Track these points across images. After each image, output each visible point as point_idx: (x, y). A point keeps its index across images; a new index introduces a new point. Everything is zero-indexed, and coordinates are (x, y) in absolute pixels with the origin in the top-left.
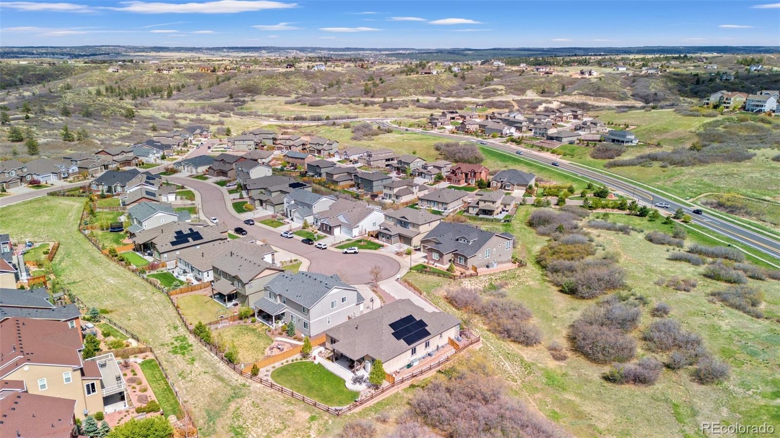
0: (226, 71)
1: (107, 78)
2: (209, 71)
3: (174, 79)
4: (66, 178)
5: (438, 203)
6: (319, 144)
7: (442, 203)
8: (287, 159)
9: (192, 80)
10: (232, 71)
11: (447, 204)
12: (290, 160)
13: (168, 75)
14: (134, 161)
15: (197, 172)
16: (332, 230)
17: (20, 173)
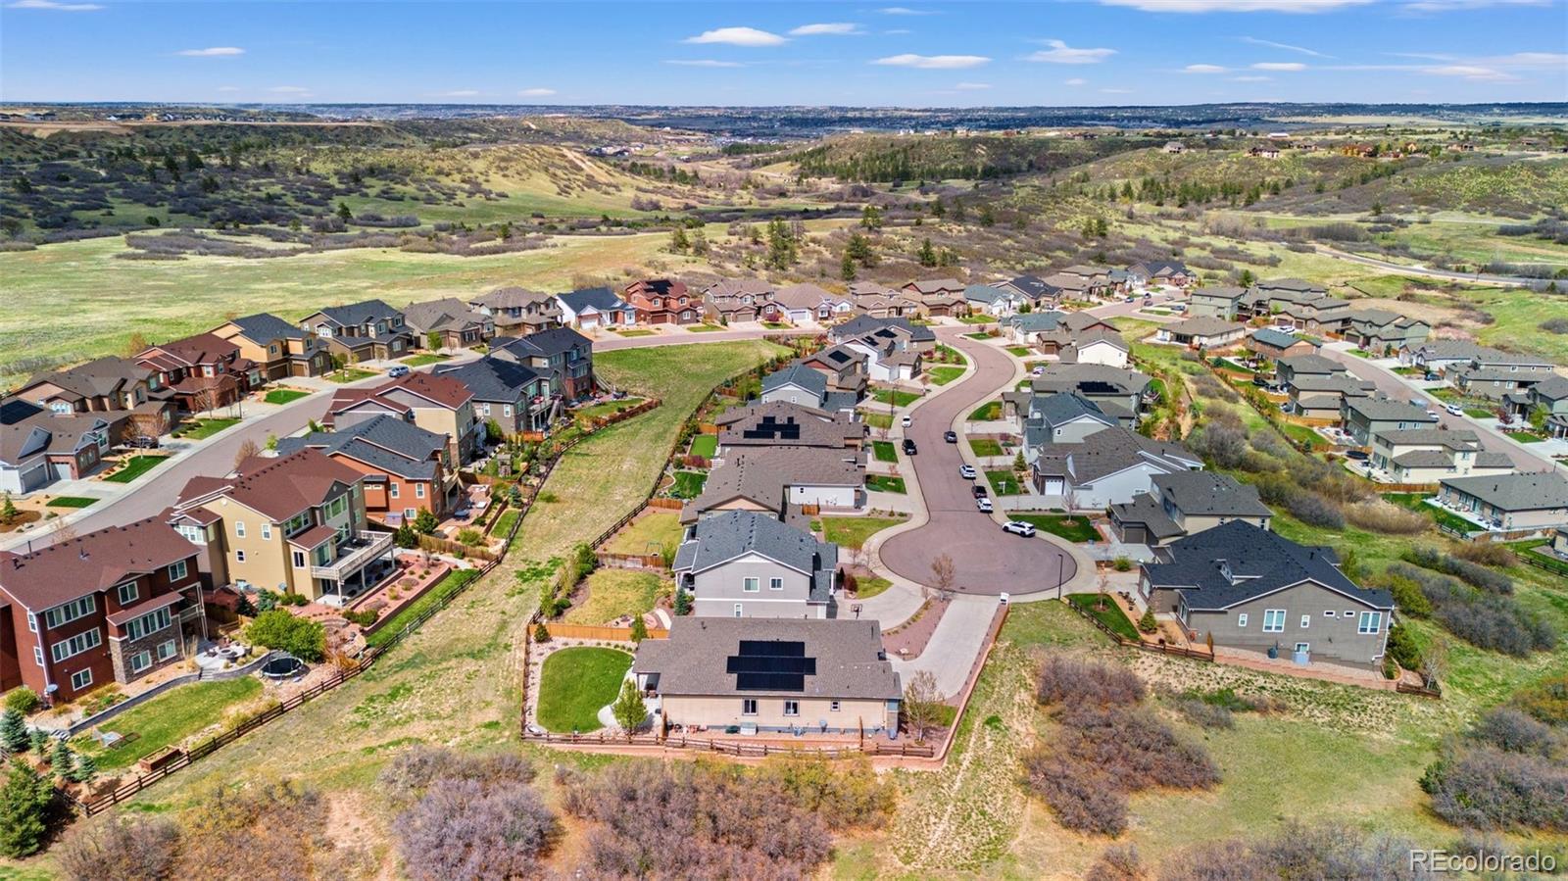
0: (1401, 155)
1: (1156, 163)
2: (1362, 154)
3: (1278, 169)
4: (826, 319)
5: (1485, 504)
6: (1372, 324)
7: (1494, 508)
8: (1252, 345)
9: (1317, 173)
10: (1417, 155)
11: (1503, 511)
12: (1258, 347)
13: (1269, 160)
14: (955, 308)
15: (1026, 340)
16: (1044, 483)
17: (760, 301)
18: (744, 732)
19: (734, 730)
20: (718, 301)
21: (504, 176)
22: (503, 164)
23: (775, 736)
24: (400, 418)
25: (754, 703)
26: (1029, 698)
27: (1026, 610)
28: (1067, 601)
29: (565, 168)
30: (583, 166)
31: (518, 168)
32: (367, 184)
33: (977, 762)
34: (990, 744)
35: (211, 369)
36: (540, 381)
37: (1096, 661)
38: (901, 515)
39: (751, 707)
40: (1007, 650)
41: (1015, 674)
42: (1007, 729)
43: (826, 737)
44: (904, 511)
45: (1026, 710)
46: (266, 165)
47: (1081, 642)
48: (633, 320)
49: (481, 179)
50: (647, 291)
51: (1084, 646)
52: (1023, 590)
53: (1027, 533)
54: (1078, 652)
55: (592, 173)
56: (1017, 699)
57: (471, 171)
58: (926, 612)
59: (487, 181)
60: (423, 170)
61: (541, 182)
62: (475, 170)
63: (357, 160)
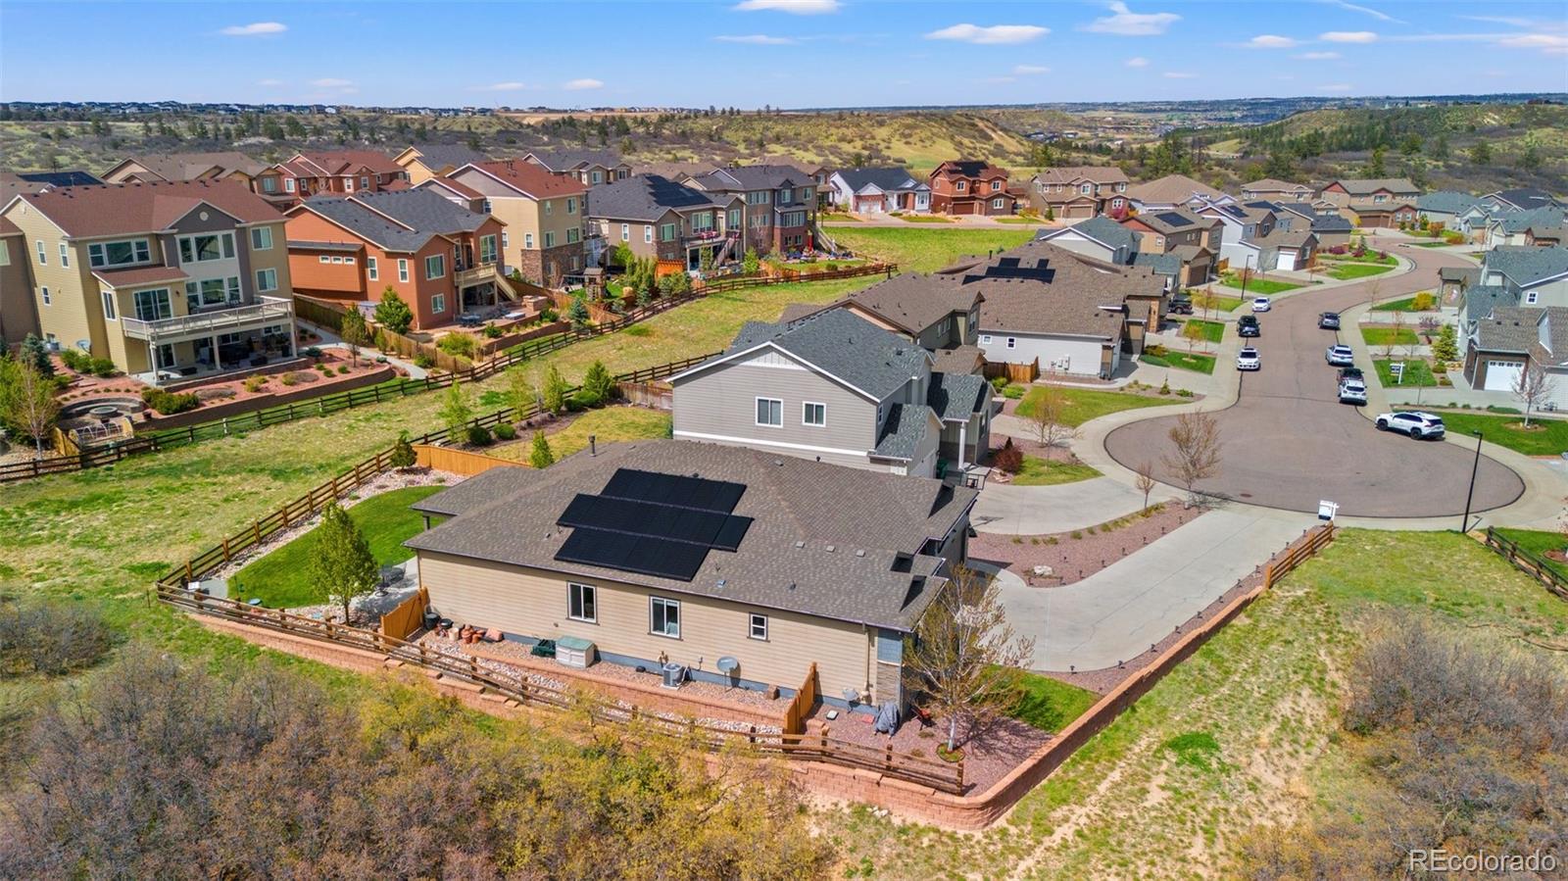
14: (1400, 215)
16: (1484, 366)
17: (1105, 193)
18: (563, 656)
19: (546, 649)
20: (1047, 191)
21: (907, 143)
22: (907, 132)
23: (628, 678)
24: (467, 206)
25: (589, 594)
26: (1322, 713)
27: (1375, 541)
28: (1483, 538)
29: (974, 137)
30: (993, 135)
31: (923, 135)
32: (771, 149)
33: (1098, 836)
34: (1155, 797)
35: (351, 182)
36: (715, 210)
37: (1531, 659)
38: (1183, 394)
39: (583, 603)
40: (1298, 603)
41: (1297, 652)
42: (1224, 769)
43: (733, 699)
44: (1189, 390)
45: (1303, 737)
46: (683, 133)
47: (1497, 614)
48: (926, 206)
49: (883, 145)
50: (951, 172)
51: (1503, 622)
52: (1383, 511)
53: (1426, 431)
54: (1485, 633)
55: (1001, 142)
56: (1285, 707)
57: (873, 138)
58: (1142, 520)
59: (888, 148)
60: (827, 137)
61: (944, 149)
62: (878, 138)
63: (767, 129)
